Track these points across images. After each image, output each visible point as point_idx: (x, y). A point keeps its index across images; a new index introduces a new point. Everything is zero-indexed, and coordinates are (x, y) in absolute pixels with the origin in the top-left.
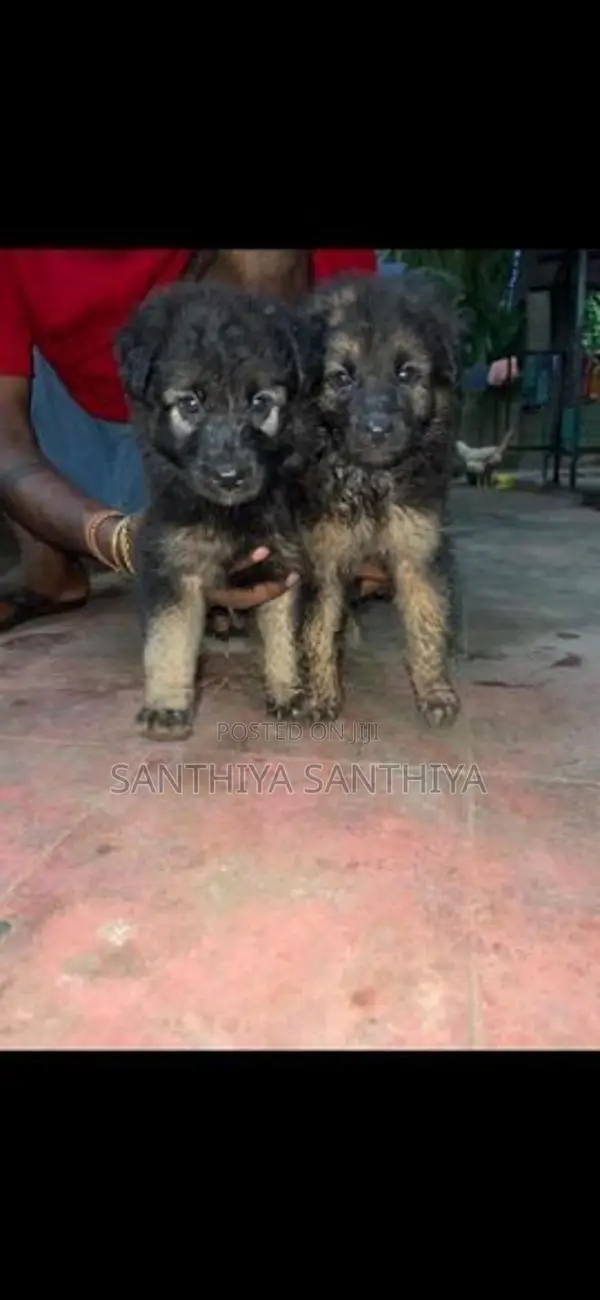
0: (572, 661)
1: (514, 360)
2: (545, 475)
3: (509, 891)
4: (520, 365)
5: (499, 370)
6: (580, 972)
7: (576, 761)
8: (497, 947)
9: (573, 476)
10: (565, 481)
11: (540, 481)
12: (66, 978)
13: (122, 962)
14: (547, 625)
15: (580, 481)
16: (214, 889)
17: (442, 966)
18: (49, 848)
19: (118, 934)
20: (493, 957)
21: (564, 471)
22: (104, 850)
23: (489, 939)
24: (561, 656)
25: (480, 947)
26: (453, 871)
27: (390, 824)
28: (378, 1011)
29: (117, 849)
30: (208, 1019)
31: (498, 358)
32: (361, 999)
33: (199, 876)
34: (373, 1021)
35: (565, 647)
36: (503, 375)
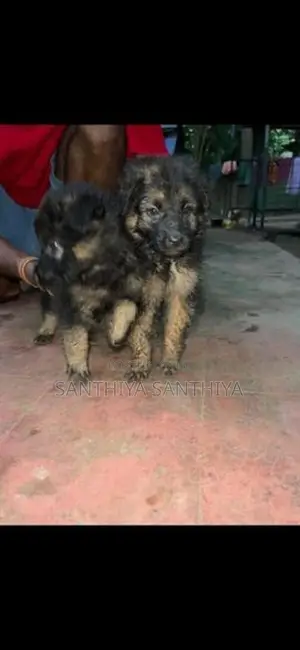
0: (254, 329)
1: (235, 163)
2: (249, 221)
3: (217, 448)
4: (238, 164)
5: (228, 166)
6: (245, 485)
7: (252, 381)
8: (210, 475)
9: (262, 222)
10: (258, 224)
11: (246, 225)
12: (18, 496)
13: (44, 487)
14: (244, 309)
15: (265, 225)
16: (85, 451)
17: (186, 484)
18: (7, 432)
19: (41, 474)
20: (209, 479)
21: (258, 219)
22: (34, 432)
23: (207, 471)
24: (250, 326)
25: (203, 475)
26: (193, 438)
27: (165, 416)
28: (158, 505)
29: (40, 431)
30: (83, 513)
31: (226, 160)
32: (151, 501)
33: (78, 444)
34: (155, 511)
35: (251, 321)
36: (229, 170)
